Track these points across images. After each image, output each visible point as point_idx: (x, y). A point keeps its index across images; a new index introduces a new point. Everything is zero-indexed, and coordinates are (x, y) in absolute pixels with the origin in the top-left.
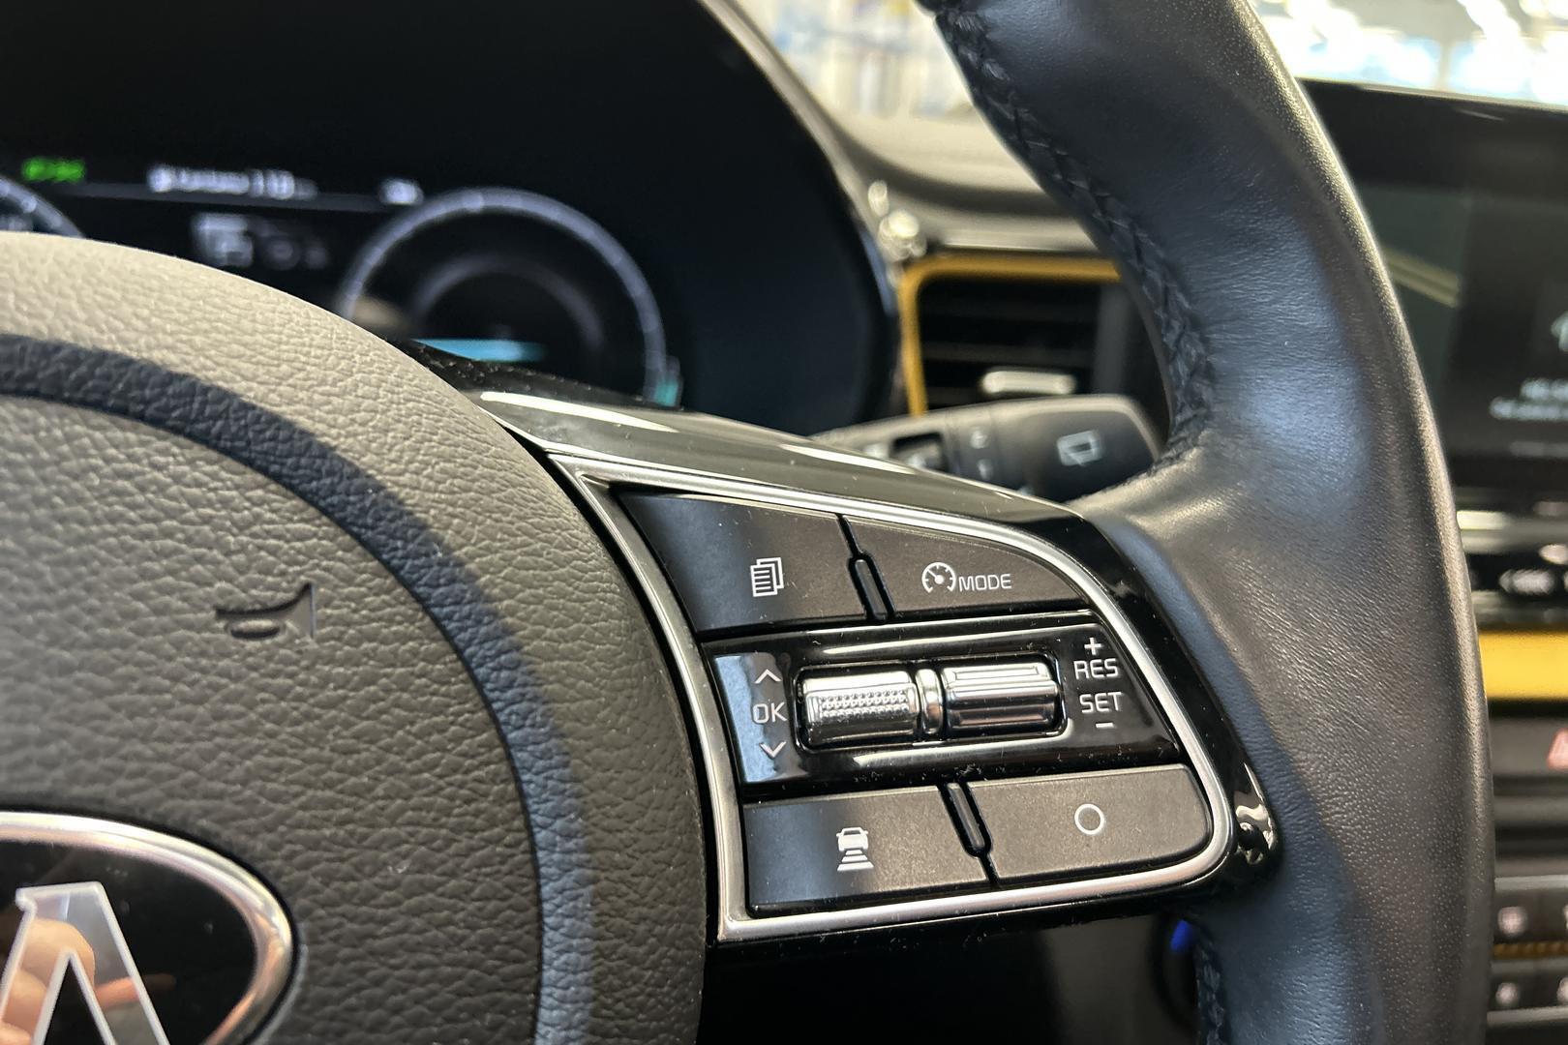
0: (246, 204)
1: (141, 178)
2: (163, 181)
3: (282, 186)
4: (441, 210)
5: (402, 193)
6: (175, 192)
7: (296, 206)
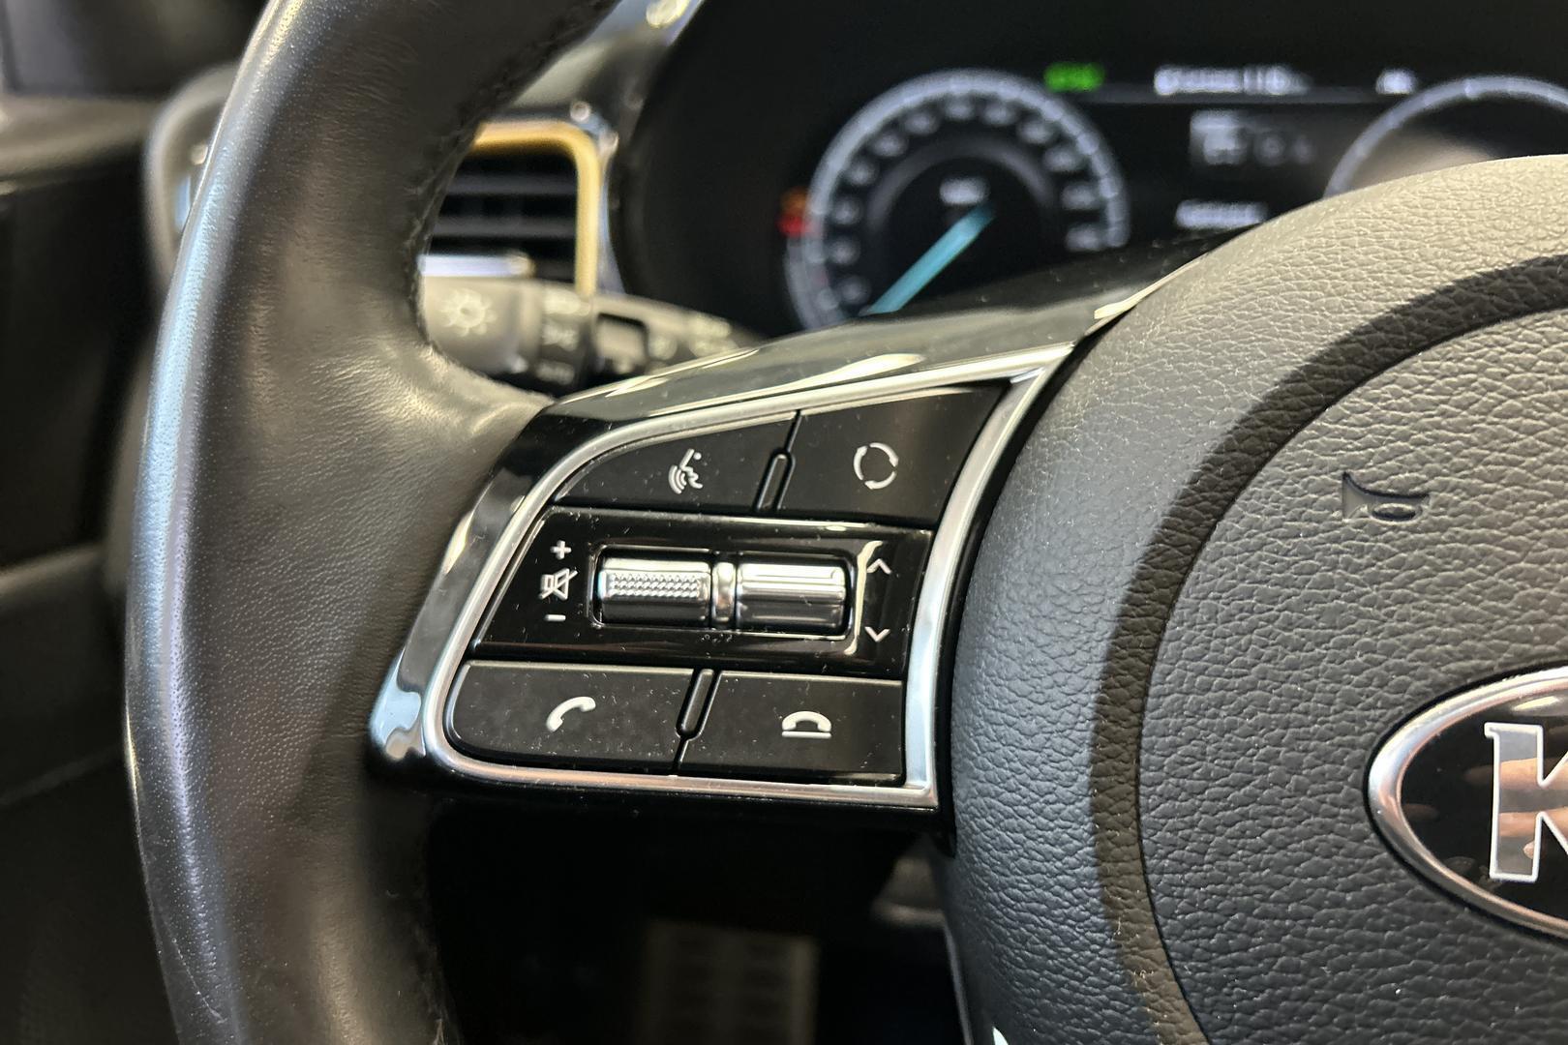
0: (1241, 101)
1: (1149, 80)
2: (1168, 83)
3: (1276, 82)
4: (1435, 98)
5: (1395, 83)
6: (1179, 95)
7: (1289, 102)
